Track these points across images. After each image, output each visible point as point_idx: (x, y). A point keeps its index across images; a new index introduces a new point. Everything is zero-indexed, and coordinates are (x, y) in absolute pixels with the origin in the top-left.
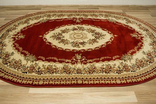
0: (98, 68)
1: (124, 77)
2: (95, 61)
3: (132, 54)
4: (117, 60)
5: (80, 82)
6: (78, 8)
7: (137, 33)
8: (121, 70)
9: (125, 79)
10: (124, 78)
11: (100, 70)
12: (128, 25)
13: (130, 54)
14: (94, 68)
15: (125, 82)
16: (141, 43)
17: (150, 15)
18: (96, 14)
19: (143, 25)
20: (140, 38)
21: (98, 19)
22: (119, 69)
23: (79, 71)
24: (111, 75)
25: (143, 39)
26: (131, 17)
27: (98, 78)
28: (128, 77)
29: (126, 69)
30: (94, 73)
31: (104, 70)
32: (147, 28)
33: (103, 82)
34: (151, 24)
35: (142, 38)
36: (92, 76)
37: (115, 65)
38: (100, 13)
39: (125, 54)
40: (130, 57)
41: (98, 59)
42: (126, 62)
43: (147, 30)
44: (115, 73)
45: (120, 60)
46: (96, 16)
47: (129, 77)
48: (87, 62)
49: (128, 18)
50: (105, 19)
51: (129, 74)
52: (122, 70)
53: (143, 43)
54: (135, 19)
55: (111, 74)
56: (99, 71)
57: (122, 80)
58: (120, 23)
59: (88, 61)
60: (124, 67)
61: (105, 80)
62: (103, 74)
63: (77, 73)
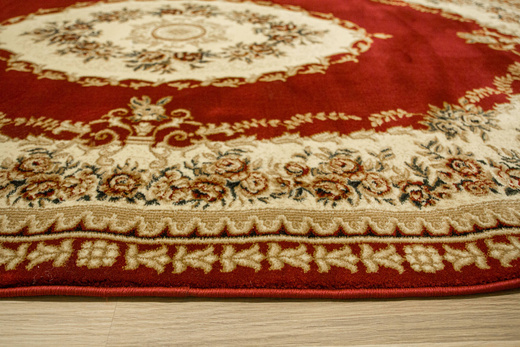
0: (264, 169)
1: (460, 228)
2: (248, 132)
3: (487, 104)
4: (400, 128)
5: (97, 255)
8: (431, 181)
9: (470, 237)
10: (465, 234)
11: (281, 182)
13: (477, 104)
14: (237, 165)
15: (481, 263)
22: (421, 179)
23: (120, 186)
24: (364, 212)
27: (254, 232)
28: (491, 223)
29: (466, 175)
30: (229, 198)
31: (308, 179)
33: (299, 259)
36: (211, 222)
37: (387, 153)
39: (445, 104)
40: (476, 118)
41: (274, 123)
42: (458, 141)
44: (390, 201)
45: (417, 132)
47: (500, 225)
48: (199, 138)
51: (496, 207)
52: (439, 182)
55: (363, 205)
56: (272, 188)
57: (455, 246)
59: (202, 131)
60: (449, 165)
61: (311, 249)
62: (299, 206)
63: (101, 195)
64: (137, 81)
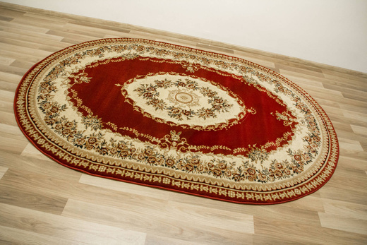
0: (203, 164)
2: (201, 150)
3: (269, 150)
4: (240, 155)
5: (167, 181)
6: (195, 43)
7: (290, 113)
8: (241, 175)
10: (243, 190)
11: (206, 169)
12: (276, 94)
13: (266, 149)
14: (197, 161)
15: (243, 198)
16: (290, 134)
17: (321, 83)
18: (226, 61)
19: (303, 101)
20: (291, 123)
21: (226, 73)
22: (239, 173)
23: (170, 163)
24: (223, 181)
25: (296, 126)
26: (287, 82)
29: (250, 174)
30: (194, 171)
31: (213, 169)
32: (309, 107)
33: (206, 189)
34: (319, 100)
35: (294, 123)
36: (190, 176)
37: (234, 164)
38: (234, 62)
39: (257, 148)
40: (263, 155)
41: (208, 148)
42: (254, 163)
43: (307, 112)
44: (230, 178)
45: (244, 158)
46: (225, 65)
47: (251, 190)
48: (188, 150)
49: (280, 81)
50: (240, 75)
51: (253, 185)
52: (243, 175)
53: (293, 134)
54: (293, 85)
55: (223, 179)
56: (204, 170)
57: (239, 192)
58: (264, 89)
59: (189, 148)
60: (248, 171)
61: (209, 187)
62: (209, 176)
63: (166, 165)
64: (172, 123)
